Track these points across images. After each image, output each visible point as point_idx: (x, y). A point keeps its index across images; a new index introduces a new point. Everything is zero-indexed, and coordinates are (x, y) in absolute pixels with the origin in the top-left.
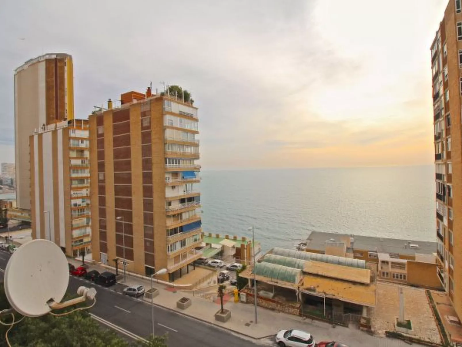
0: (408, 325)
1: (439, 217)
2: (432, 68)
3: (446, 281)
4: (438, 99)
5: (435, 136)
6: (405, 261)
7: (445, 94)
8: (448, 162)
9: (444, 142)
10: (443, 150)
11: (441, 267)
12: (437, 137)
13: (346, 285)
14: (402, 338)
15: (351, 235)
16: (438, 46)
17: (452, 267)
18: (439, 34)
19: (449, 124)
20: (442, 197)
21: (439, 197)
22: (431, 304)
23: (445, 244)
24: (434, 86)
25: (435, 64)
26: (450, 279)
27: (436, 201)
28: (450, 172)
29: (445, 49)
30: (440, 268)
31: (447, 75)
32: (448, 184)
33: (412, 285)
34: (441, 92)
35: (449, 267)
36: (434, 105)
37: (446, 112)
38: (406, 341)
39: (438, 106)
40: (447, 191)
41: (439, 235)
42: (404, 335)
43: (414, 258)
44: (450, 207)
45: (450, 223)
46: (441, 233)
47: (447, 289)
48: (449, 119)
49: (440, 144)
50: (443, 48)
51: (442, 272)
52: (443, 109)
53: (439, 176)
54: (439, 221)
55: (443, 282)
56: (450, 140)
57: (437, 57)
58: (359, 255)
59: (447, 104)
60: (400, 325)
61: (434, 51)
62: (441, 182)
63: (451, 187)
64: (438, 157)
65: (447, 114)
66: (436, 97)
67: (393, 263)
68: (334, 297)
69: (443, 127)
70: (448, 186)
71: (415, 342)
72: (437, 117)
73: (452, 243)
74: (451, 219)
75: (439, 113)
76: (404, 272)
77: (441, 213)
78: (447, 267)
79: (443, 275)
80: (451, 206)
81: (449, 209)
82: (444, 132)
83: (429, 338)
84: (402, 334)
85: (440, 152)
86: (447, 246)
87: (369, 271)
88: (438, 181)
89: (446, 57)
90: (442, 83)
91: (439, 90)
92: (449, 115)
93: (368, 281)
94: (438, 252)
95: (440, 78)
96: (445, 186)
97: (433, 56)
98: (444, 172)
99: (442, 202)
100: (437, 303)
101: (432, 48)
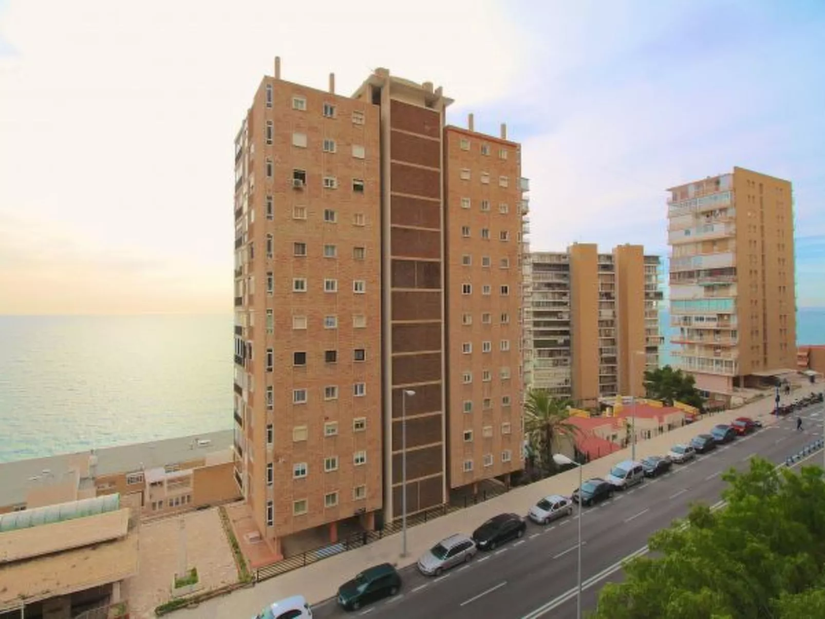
0: (193, 577)
1: (238, 389)
2: (236, 170)
3: (245, 483)
4: (242, 217)
5: (236, 271)
6: (190, 471)
7: (249, 213)
8: (250, 310)
9: (246, 280)
10: (244, 292)
11: (238, 464)
12: (238, 273)
13: (76, 557)
14: (183, 604)
15: (92, 451)
16: (244, 142)
17: (252, 459)
18: (246, 125)
19: (252, 256)
20: (243, 360)
21: (238, 360)
22: (226, 527)
23: (244, 429)
24: (237, 198)
25: (239, 166)
26: (249, 478)
27: (235, 367)
28: (252, 324)
29: (252, 150)
30: (238, 467)
31: (253, 187)
32: (250, 341)
33: (200, 509)
34: (245, 210)
35: (249, 461)
36: (236, 226)
37: (249, 238)
38: (190, 606)
39: (241, 228)
40: (248, 351)
41: (237, 417)
42: (187, 597)
43: (203, 462)
44: (250, 374)
45: (250, 395)
46: (240, 413)
47: (245, 495)
48: (252, 249)
49: (241, 283)
50: (249, 148)
51: (241, 472)
52: (246, 232)
53: (238, 330)
54: (238, 395)
55: (241, 486)
56: (253, 278)
57: (242, 157)
58: (107, 487)
59: (251, 227)
60: (179, 584)
61: (239, 147)
62: (240, 338)
63: (253, 346)
64: (238, 301)
65: (251, 241)
66: (239, 213)
67: (170, 481)
68: (47, 596)
69: (246, 259)
70: (250, 344)
71: (202, 601)
72: (238, 243)
73: (252, 425)
74: (252, 390)
75: (241, 238)
76: (188, 490)
77: (240, 385)
78: (246, 462)
79: (241, 475)
80: (252, 373)
81: (249, 377)
82: (246, 266)
83: (223, 582)
84: (184, 597)
85: (241, 295)
86: (246, 431)
87: (127, 509)
88: (238, 337)
89: (253, 162)
90: (247, 196)
91: (243, 204)
92: (252, 243)
93: (123, 530)
94: (236, 444)
95: (245, 189)
96: (246, 344)
97: (237, 153)
98: (244, 325)
99: (241, 368)
100: (234, 521)
101: (237, 141)
